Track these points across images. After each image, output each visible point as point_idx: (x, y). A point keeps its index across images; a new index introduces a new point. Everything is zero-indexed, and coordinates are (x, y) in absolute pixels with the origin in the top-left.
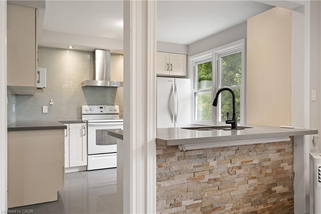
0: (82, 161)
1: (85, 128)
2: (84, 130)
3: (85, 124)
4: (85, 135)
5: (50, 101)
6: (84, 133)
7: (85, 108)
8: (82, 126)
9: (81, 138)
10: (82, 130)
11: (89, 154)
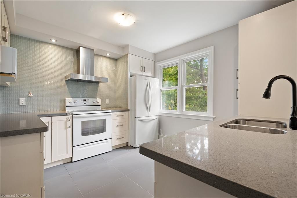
0: (66, 154)
1: (69, 120)
2: (68, 122)
3: (70, 117)
4: (70, 127)
5: (29, 93)
6: (69, 125)
7: (69, 101)
8: (66, 119)
9: (66, 130)
10: (66, 122)
11: (74, 145)
